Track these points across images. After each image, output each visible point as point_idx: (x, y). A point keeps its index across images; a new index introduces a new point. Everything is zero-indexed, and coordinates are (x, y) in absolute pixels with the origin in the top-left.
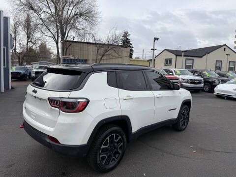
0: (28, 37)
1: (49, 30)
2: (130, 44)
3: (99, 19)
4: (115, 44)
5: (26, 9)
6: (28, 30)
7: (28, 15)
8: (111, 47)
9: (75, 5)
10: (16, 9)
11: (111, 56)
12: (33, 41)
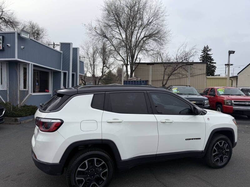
0: (104, 63)
1: (119, 54)
2: (212, 60)
3: (168, 38)
4: (185, 61)
5: (101, 38)
6: (103, 56)
7: (104, 43)
8: (180, 65)
9: (144, 28)
10: (93, 39)
11: (180, 75)
12: (108, 66)
